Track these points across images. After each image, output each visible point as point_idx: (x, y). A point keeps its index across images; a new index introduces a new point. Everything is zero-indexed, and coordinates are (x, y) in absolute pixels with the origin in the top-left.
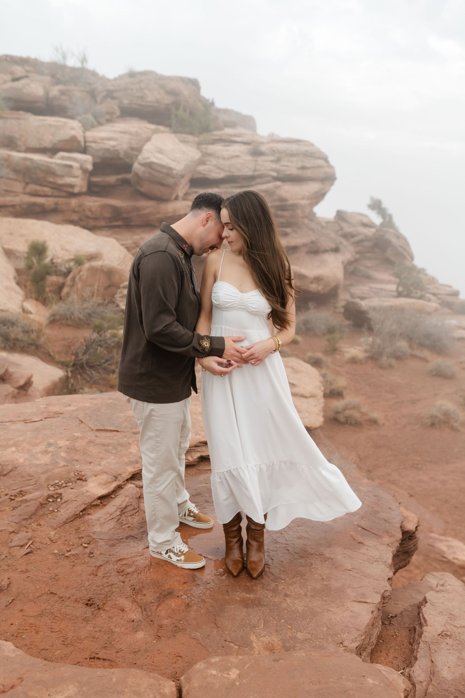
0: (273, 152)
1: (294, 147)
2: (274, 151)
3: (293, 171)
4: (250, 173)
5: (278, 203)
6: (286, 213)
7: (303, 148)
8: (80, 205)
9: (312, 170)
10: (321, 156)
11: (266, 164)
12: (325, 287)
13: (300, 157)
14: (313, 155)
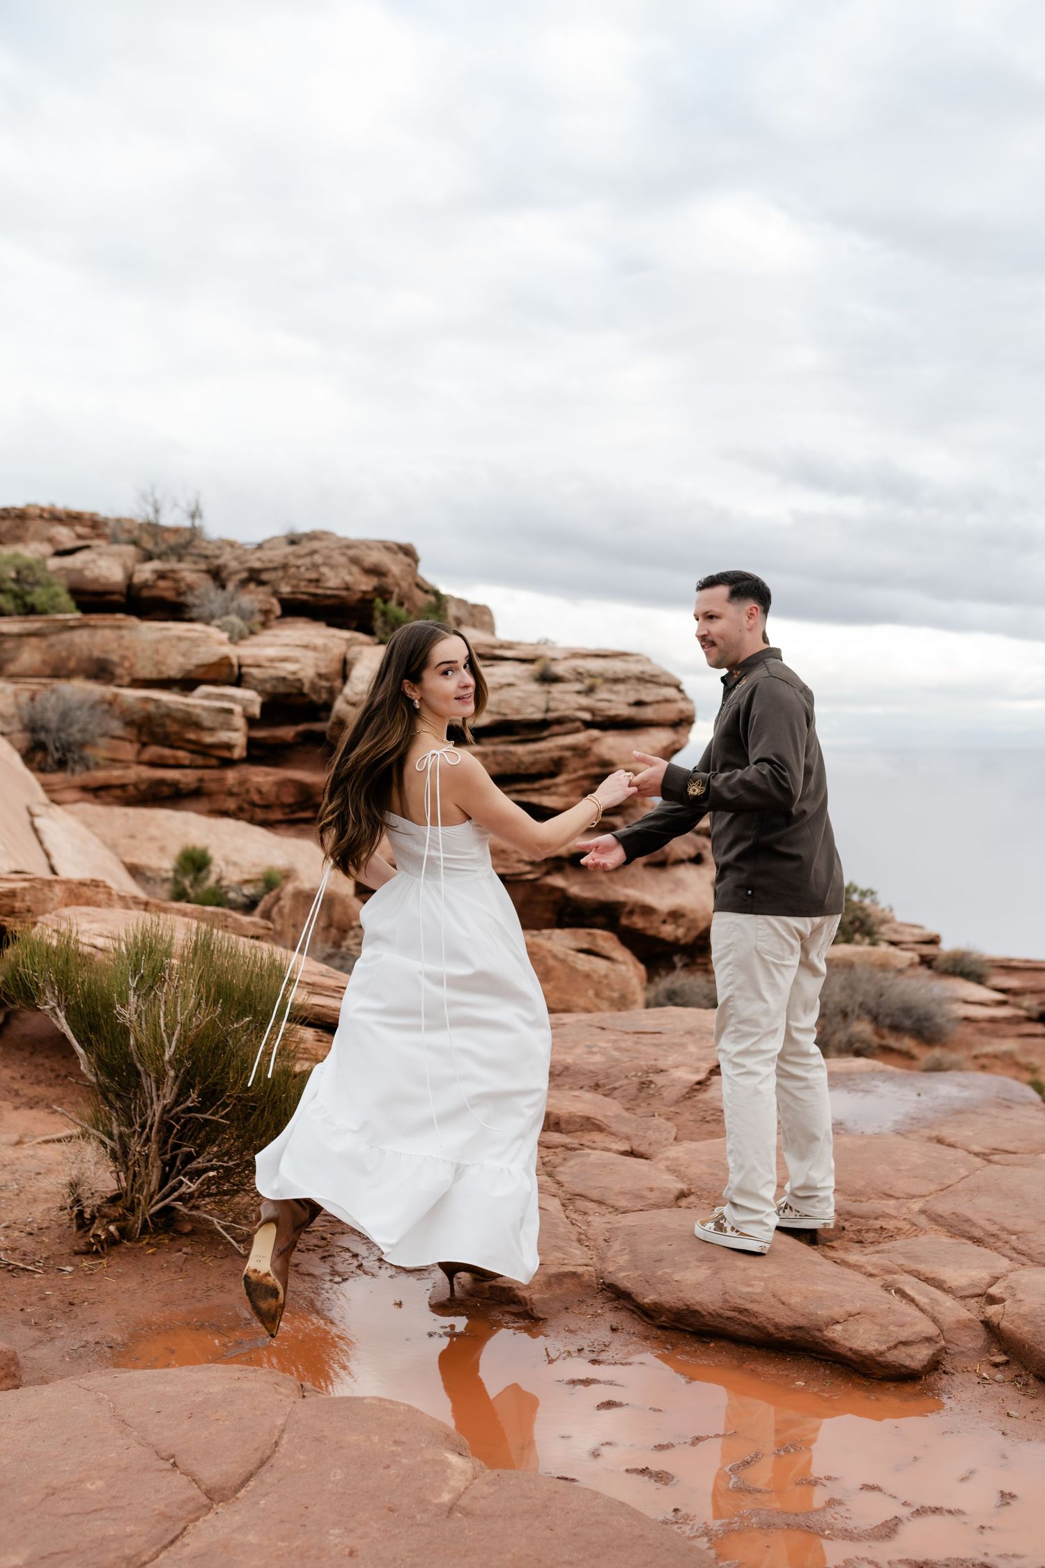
0: (579, 676)
1: (617, 667)
2: (580, 674)
3: (624, 711)
4: (538, 716)
5: (596, 770)
7: (635, 668)
8: (242, 782)
9: (655, 706)
10: (668, 681)
11: (568, 697)
12: (689, 929)
13: (632, 685)
14: (655, 679)
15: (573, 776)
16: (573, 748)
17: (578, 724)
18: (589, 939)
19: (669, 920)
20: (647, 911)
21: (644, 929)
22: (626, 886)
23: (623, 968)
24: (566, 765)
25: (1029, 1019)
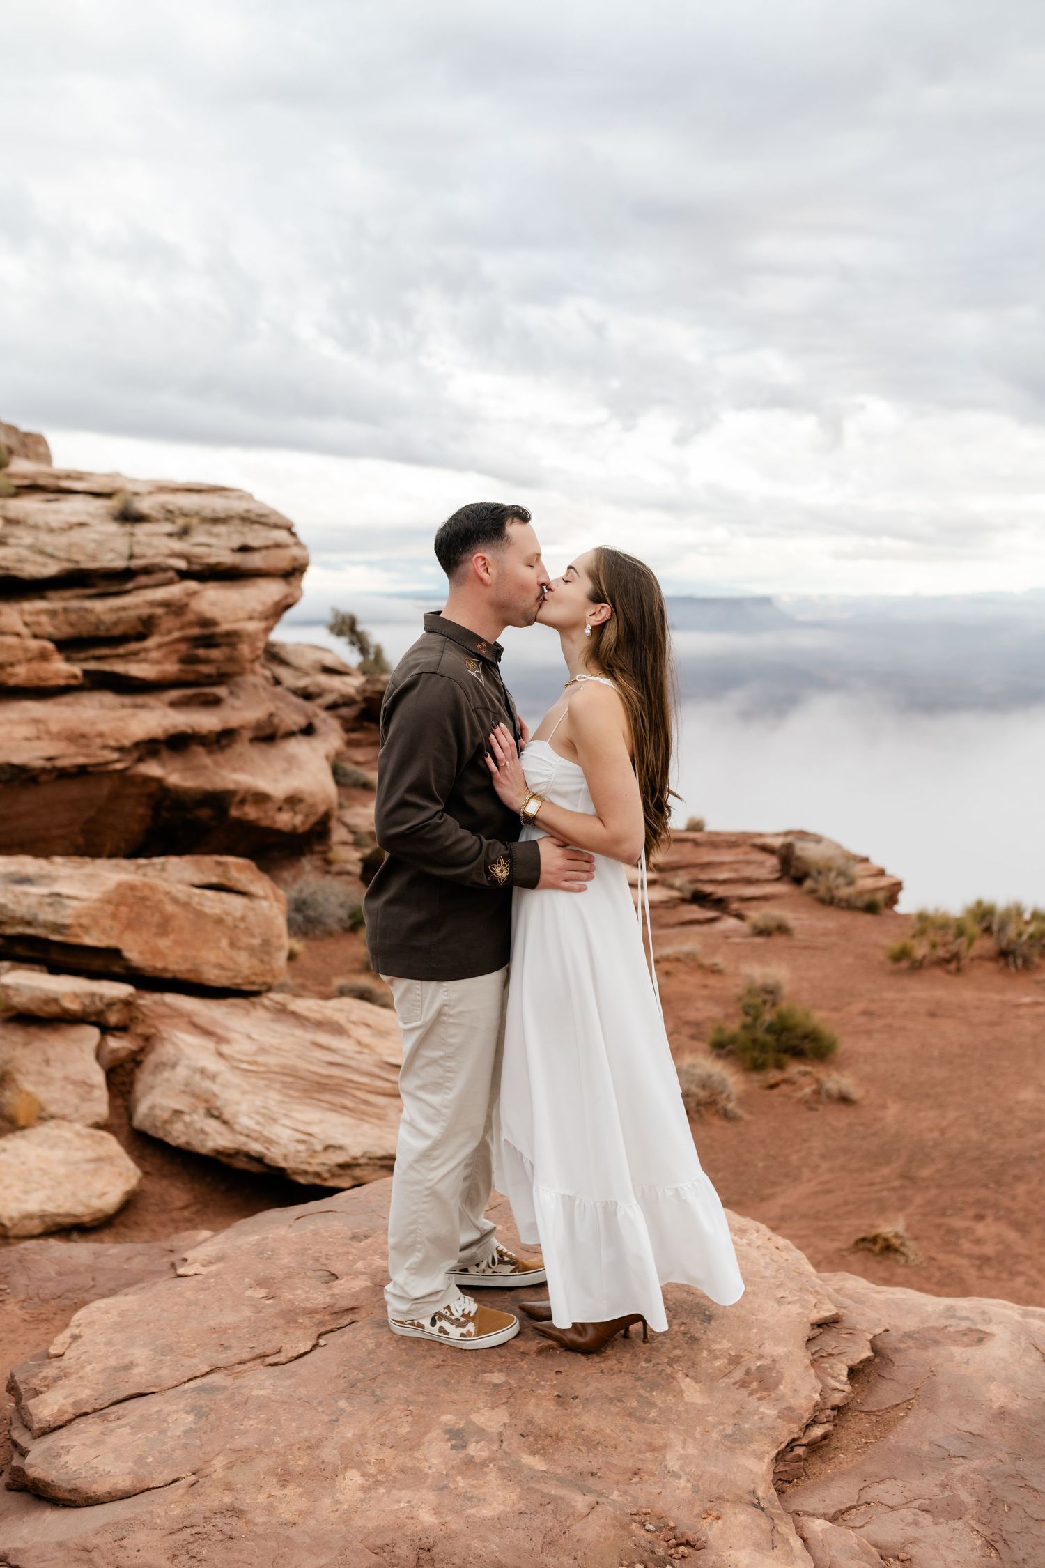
0: (170, 515)
1: (216, 504)
2: (170, 512)
3: (226, 558)
4: (120, 564)
5: (196, 631)
6: (215, 653)
7: (239, 506)
9: (264, 553)
10: (279, 522)
11: (156, 541)
12: (307, 816)
13: (235, 526)
14: (263, 520)
15: (167, 638)
16: (166, 604)
17: (171, 574)
18: (219, 870)
19: (286, 807)
20: (261, 798)
21: (258, 820)
22: (234, 770)
23: (264, 904)
24: (157, 625)
25: (684, 901)
